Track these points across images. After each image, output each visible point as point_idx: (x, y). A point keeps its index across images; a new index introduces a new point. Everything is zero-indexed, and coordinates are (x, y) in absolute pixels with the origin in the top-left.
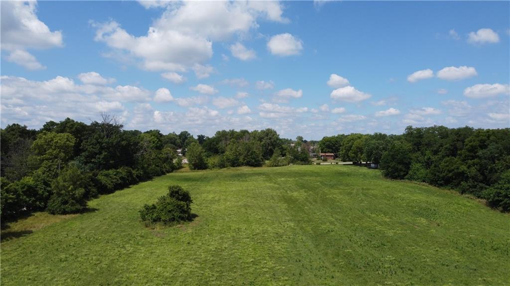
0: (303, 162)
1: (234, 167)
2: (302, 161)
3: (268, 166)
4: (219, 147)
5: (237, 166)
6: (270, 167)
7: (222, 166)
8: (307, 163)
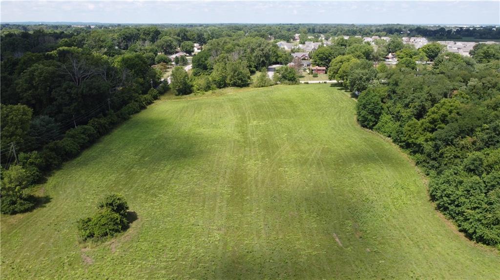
0: (291, 82)
1: (220, 88)
2: (289, 80)
3: (255, 87)
4: (208, 63)
5: (223, 87)
6: (257, 87)
7: (208, 88)
8: (294, 82)
